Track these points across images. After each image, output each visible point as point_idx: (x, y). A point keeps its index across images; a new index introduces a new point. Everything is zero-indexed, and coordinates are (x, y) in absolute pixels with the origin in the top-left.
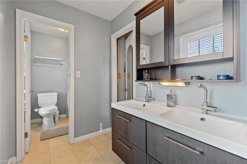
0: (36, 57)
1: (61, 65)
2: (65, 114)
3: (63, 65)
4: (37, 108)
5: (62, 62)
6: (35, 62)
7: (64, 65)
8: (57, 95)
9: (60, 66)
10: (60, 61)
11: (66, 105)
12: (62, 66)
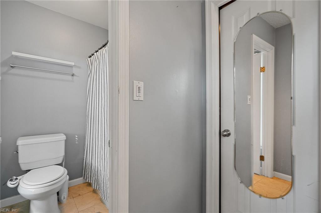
0: (14, 53)
1: (73, 75)
2: (82, 177)
3: (76, 76)
4: (15, 177)
5: (75, 71)
6: (12, 67)
7: (78, 76)
8: (64, 141)
9: (70, 78)
10: (71, 67)
11: (84, 159)
12: (74, 77)
